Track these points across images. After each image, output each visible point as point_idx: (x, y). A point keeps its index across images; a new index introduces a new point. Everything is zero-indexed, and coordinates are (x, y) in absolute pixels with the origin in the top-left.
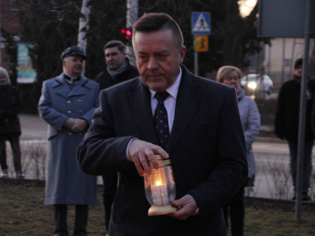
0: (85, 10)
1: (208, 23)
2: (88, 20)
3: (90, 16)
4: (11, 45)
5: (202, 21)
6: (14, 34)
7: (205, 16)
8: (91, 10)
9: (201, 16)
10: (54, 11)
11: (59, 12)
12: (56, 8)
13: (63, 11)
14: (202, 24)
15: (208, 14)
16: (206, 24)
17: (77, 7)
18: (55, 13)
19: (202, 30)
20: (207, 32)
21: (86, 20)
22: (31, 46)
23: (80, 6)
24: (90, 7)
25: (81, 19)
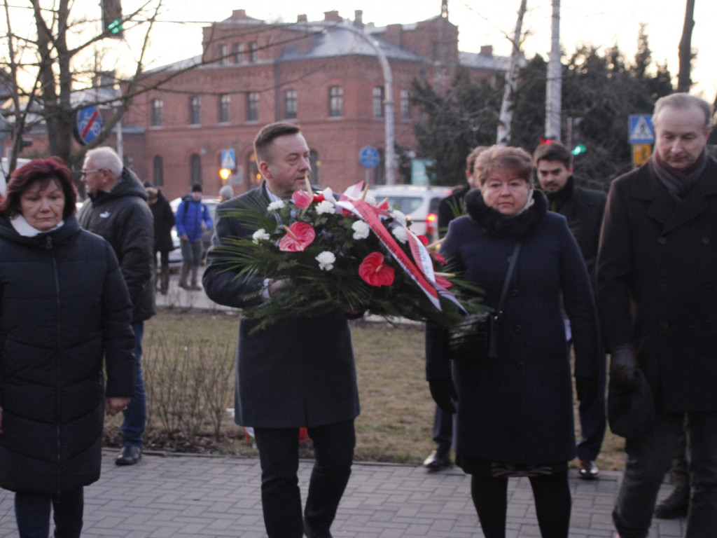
0: (505, 116)
1: (650, 128)
2: (509, 127)
3: (512, 123)
4: (404, 162)
5: (643, 126)
6: (408, 150)
7: (647, 119)
8: (513, 117)
9: (642, 120)
10: (466, 119)
11: (472, 121)
12: (470, 115)
13: (477, 119)
14: (643, 130)
16: (647, 130)
17: (495, 113)
18: (467, 121)
19: (643, 137)
20: (649, 140)
21: (506, 129)
22: (430, 163)
23: (499, 110)
24: (511, 112)
25: (499, 128)
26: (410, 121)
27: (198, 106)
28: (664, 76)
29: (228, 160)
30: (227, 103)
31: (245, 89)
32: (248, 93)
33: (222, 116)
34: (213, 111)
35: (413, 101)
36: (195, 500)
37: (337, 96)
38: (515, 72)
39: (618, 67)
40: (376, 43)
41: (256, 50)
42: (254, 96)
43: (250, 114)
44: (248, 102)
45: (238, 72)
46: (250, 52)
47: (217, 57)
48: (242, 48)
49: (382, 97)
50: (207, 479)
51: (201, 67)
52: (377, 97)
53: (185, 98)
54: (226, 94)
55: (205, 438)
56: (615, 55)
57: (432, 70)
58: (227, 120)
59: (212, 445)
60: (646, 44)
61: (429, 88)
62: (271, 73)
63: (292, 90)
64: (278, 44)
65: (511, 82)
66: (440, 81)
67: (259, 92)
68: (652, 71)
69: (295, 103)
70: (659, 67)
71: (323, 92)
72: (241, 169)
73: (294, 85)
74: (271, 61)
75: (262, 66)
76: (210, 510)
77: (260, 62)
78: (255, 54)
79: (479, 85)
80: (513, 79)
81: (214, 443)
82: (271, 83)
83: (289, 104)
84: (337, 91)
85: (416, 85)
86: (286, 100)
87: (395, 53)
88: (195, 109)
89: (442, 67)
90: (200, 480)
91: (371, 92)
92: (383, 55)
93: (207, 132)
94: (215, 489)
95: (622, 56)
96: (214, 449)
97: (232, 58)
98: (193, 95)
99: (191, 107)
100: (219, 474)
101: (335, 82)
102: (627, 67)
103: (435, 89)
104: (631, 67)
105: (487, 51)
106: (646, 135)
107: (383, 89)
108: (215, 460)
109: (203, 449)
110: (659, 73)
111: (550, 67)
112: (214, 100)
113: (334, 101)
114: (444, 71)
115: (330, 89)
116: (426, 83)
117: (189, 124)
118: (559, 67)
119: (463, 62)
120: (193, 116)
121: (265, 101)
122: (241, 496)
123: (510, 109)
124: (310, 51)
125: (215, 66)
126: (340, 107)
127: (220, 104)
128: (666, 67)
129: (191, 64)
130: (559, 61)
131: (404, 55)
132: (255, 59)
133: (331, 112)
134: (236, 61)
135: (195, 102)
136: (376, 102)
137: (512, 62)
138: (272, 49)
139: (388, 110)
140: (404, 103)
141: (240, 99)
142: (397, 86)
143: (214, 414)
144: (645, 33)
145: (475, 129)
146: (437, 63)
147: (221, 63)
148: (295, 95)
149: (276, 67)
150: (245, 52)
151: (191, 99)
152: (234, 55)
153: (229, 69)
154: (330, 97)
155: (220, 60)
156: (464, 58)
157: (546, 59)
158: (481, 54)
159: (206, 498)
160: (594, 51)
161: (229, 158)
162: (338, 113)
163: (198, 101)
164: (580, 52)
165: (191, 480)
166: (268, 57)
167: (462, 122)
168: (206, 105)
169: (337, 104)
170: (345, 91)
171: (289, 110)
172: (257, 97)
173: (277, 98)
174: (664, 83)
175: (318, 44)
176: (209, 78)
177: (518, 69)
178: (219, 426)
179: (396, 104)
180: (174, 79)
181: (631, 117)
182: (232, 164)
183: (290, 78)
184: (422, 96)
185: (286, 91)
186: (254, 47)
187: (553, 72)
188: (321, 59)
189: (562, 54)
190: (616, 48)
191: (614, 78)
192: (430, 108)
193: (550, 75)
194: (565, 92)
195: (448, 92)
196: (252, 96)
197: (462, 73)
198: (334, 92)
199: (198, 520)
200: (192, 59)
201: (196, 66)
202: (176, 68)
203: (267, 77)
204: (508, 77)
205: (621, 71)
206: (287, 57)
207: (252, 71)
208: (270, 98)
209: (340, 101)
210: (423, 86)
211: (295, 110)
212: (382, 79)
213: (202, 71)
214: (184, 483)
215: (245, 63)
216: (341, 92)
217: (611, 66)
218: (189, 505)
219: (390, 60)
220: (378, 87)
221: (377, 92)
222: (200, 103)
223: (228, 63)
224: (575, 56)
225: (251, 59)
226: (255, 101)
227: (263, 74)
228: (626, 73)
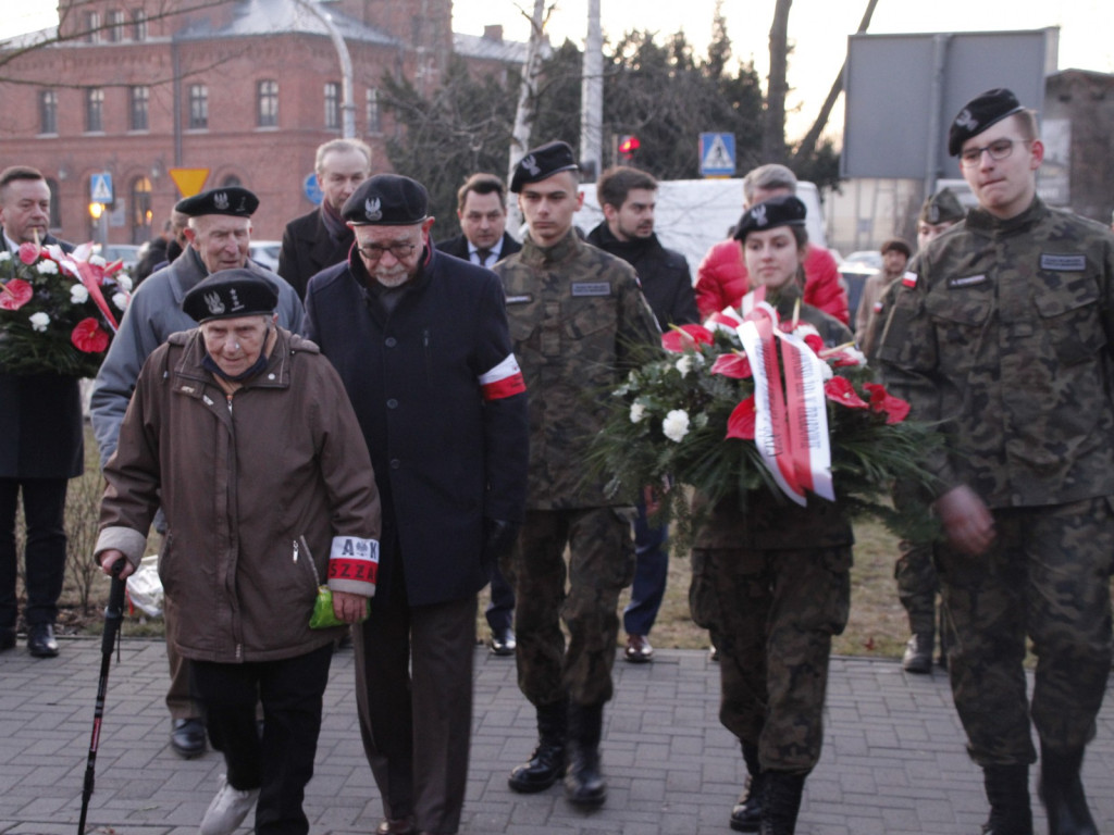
0: (521, 131)
1: (729, 152)
3: (530, 140)
5: (719, 149)
7: (724, 139)
8: (533, 131)
9: (718, 140)
10: (462, 133)
11: (472, 136)
12: (469, 128)
13: (479, 134)
14: (720, 155)
15: (731, 136)
16: (726, 156)
17: (506, 125)
18: (465, 136)
19: (719, 165)
20: (728, 170)
21: (522, 150)
23: (512, 122)
24: (530, 125)
25: (513, 148)
26: (380, 135)
27: (53, 105)
28: (749, 77)
29: (101, 191)
30: (98, 102)
31: (126, 82)
32: (132, 87)
33: (90, 122)
34: (78, 114)
35: (385, 105)
36: (49, 704)
37: (270, 95)
38: (535, 65)
39: (684, 62)
40: (329, 17)
41: (143, 21)
42: (142, 93)
43: (136, 119)
44: (132, 101)
45: (115, 55)
46: (134, 23)
47: (82, 30)
48: (120, 17)
49: (338, 98)
50: (69, 672)
51: (56, 45)
52: (330, 98)
53: (32, 91)
54: (97, 87)
55: (65, 611)
56: (679, 45)
57: (413, 59)
58: (99, 129)
59: (76, 621)
60: (723, 30)
61: (408, 86)
62: (167, 58)
63: (200, 84)
64: (177, 13)
65: (529, 80)
66: (425, 76)
67: (149, 86)
68: (731, 70)
69: (205, 105)
70: (742, 63)
71: (248, 89)
72: (122, 203)
73: (203, 77)
74: (167, 39)
75: (152, 46)
76: (72, 718)
77: (149, 40)
78: (141, 27)
79: (483, 85)
80: (533, 76)
81: (80, 618)
82: (167, 73)
83: (196, 105)
84: (269, 88)
85: (389, 83)
86: (192, 99)
87: (356, 32)
88: (49, 109)
89: (428, 55)
90: (57, 675)
91: (322, 91)
92: (338, 34)
93: (66, 145)
94: (82, 687)
95: (691, 47)
96: (80, 627)
97: (105, 32)
98: (45, 88)
99: (42, 106)
100: (88, 665)
101: (264, 74)
102: (697, 63)
103: (416, 87)
104: (703, 63)
105: (493, 34)
106: (724, 162)
107: (339, 86)
108: (81, 644)
109: (62, 627)
110: (742, 73)
111: (586, 60)
112: (78, 96)
113: (265, 102)
114: (431, 61)
115: (259, 84)
116: (404, 79)
117: (39, 133)
118: (600, 59)
119: (458, 49)
120: (45, 120)
121: (158, 100)
122: (121, 698)
123: (528, 119)
124: (229, 25)
125: (80, 44)
126: (273, 112)
127: (88, 103)
128: (752, 64)
129: (41, 40)
130: (600, 51)
131: (371, 36)
132: (141, 36)
133: (260, 120)
134: (113, 38)
135: (48, 100)
136: (329, 106)
137: (531, 51)
138: (167, 19)
139: (347, 117)
140: (371, 108)
141: (119, 95)
142: (360, 83)
143: (80, 575)
144: (722, 15)
145: (476, 149)
146: (421, 50)
147: (90, 41)
148: (205, 92)
149: (175, 47)
150: (126, 24)
151: (43, 94)
152: (109, 27)
153: (103, 49)
154: (259, 96)
155: (89, 33)
156: (461, 43)
157: (581, 48)
158: (485, 37)
159: (67, 702)
160: (649, 38)
161: (102, 185)
162: (270, 121)
163: (52, 98)
164: (631, 38)
165: (43, 675)
166: (162, 34)
167: (458, 137)
168: (66, 105)
169: (270, 106)
170: (280, 88)
171: (196, 115)
172: (146, 93)
173: (176, 97)
174: (749, 87)
175: (239, 16)
176: (69, 63)
177: (539, 62)
178: (87, 592)
179: (359, 109)
180: (13, 62)
181: (702, 136)
182: (108, 195)
183: (196, 65)
184: (398, 99)
185: (191, 86)
186: (141, 16)
187: (591, 67)
188: (244, 38)
189: (605, 41)
190: (681, 34)
191: (678, 77)
192: (410, 116)
193: (586, 72)
194: (608, 98)
195: (437, 93)
196: (137, 92)
197: (458, 65)
198: (264, 89)
199: (55, 734)
200: (42, 32)
201: (48, 42)
202: (17, 45)
203: (161, 64)
204: (524, 72)
205: (688, 68)
206: (192, 34)
207: (138, 53)
208: (165, 95)
209: (275, 102)
210: (400, 83)
211: (205, 115)
212: (338, 71)
213: (58, 50)
214: (32, 679)
215: (127, 41)
216: (275, 89)
217: (674, 61)
218: (41, 713)
219: (349, 42)
220: (331, 83)
221: (330, 90)
222: (56, 101)
223: (100, 40)
224: (623, 44)
225: (136, 37)
226: (142, 100)
227: (155, 59)
228: (695, 72)
